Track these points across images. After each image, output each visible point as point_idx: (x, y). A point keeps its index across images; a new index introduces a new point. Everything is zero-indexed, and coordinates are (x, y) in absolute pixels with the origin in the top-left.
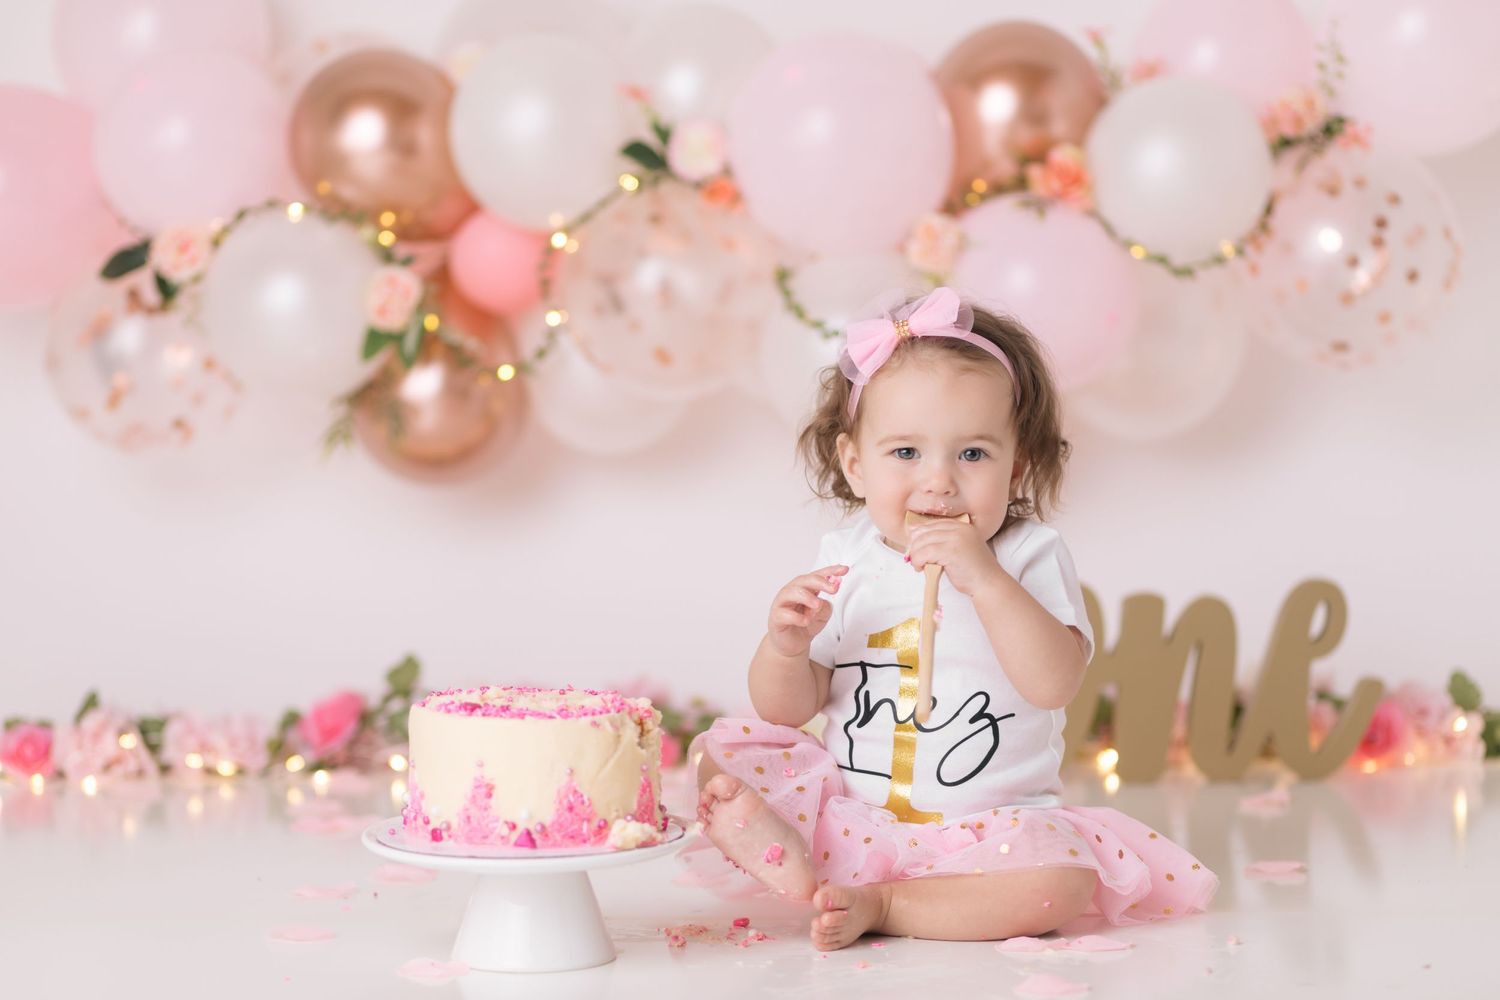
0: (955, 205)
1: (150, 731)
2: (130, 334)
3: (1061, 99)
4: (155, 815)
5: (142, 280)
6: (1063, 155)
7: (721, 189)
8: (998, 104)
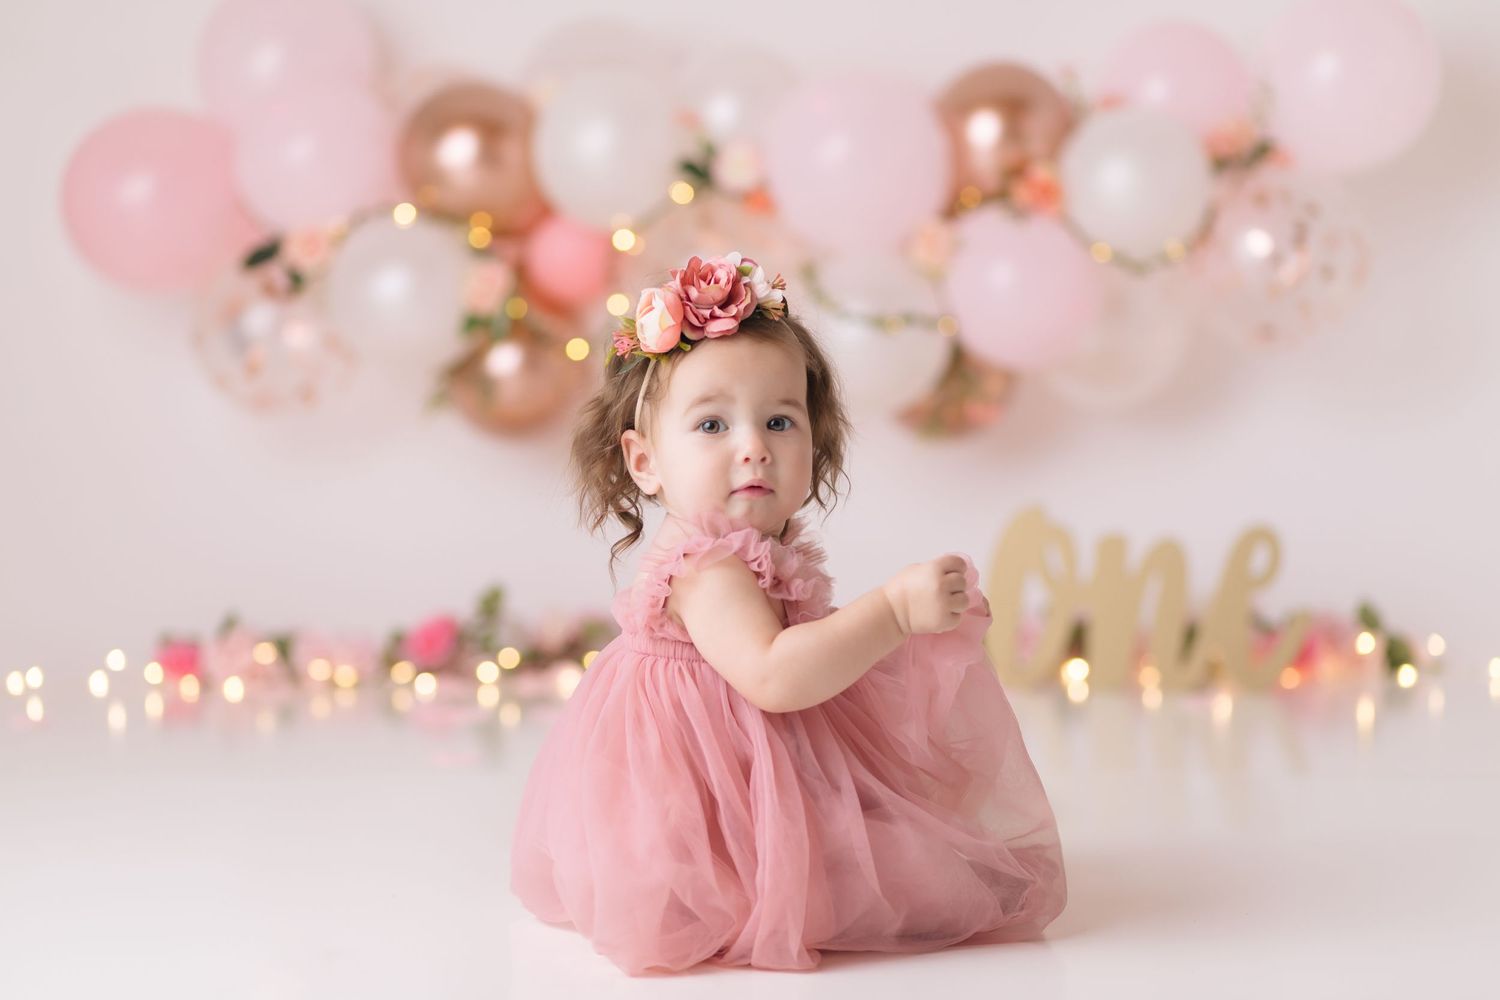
0: (953, 210)
1: (284, 646)
2: (260, 317)
3: (1038, 126)
4: (287, 715)
5: (275, 272)
6: (1041, 172)
7: (758, 200)
8: (984, 129)
